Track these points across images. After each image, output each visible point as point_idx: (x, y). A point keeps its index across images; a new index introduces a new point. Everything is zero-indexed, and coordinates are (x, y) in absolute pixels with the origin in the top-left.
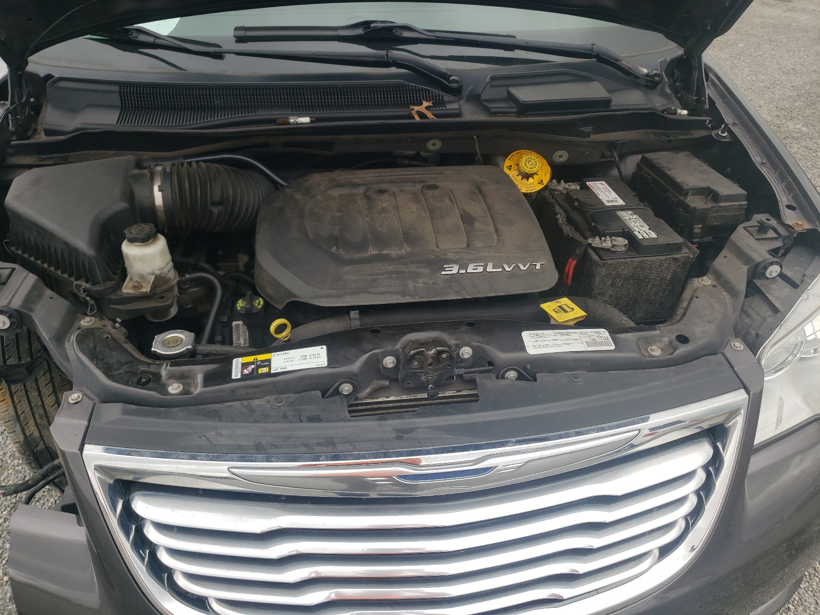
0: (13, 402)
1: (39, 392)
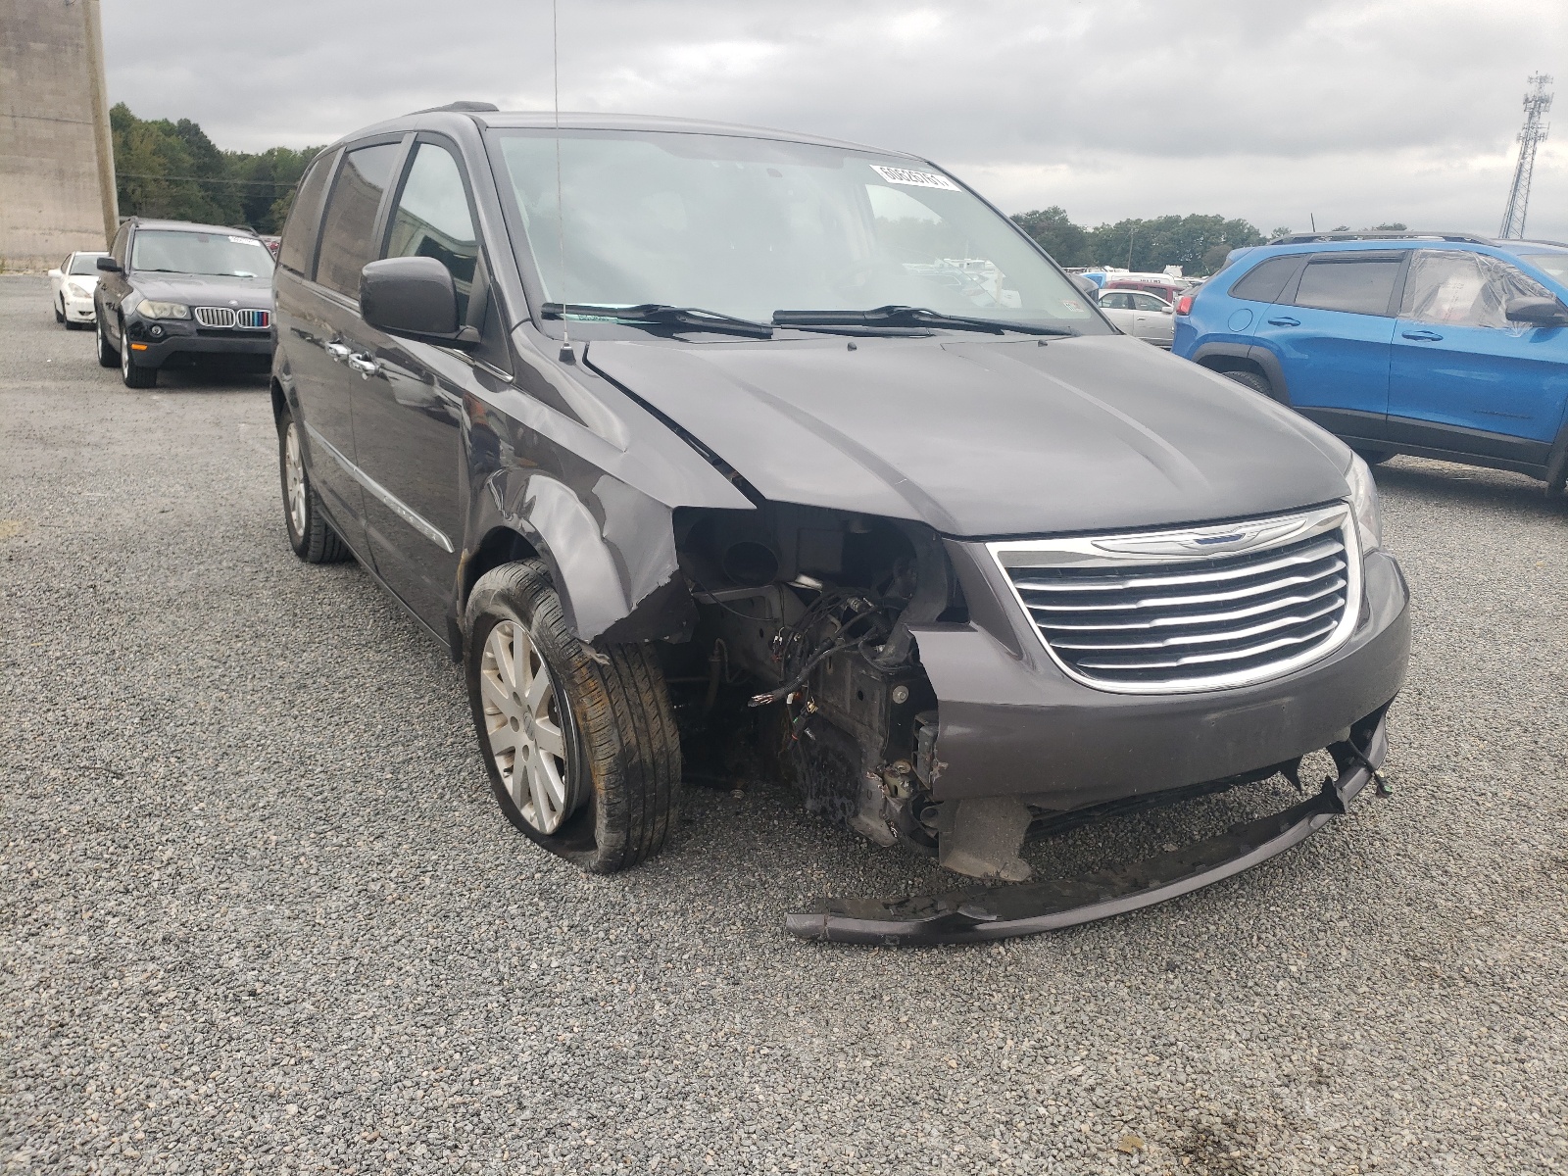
0: (611, 702)
1: (636, 687)
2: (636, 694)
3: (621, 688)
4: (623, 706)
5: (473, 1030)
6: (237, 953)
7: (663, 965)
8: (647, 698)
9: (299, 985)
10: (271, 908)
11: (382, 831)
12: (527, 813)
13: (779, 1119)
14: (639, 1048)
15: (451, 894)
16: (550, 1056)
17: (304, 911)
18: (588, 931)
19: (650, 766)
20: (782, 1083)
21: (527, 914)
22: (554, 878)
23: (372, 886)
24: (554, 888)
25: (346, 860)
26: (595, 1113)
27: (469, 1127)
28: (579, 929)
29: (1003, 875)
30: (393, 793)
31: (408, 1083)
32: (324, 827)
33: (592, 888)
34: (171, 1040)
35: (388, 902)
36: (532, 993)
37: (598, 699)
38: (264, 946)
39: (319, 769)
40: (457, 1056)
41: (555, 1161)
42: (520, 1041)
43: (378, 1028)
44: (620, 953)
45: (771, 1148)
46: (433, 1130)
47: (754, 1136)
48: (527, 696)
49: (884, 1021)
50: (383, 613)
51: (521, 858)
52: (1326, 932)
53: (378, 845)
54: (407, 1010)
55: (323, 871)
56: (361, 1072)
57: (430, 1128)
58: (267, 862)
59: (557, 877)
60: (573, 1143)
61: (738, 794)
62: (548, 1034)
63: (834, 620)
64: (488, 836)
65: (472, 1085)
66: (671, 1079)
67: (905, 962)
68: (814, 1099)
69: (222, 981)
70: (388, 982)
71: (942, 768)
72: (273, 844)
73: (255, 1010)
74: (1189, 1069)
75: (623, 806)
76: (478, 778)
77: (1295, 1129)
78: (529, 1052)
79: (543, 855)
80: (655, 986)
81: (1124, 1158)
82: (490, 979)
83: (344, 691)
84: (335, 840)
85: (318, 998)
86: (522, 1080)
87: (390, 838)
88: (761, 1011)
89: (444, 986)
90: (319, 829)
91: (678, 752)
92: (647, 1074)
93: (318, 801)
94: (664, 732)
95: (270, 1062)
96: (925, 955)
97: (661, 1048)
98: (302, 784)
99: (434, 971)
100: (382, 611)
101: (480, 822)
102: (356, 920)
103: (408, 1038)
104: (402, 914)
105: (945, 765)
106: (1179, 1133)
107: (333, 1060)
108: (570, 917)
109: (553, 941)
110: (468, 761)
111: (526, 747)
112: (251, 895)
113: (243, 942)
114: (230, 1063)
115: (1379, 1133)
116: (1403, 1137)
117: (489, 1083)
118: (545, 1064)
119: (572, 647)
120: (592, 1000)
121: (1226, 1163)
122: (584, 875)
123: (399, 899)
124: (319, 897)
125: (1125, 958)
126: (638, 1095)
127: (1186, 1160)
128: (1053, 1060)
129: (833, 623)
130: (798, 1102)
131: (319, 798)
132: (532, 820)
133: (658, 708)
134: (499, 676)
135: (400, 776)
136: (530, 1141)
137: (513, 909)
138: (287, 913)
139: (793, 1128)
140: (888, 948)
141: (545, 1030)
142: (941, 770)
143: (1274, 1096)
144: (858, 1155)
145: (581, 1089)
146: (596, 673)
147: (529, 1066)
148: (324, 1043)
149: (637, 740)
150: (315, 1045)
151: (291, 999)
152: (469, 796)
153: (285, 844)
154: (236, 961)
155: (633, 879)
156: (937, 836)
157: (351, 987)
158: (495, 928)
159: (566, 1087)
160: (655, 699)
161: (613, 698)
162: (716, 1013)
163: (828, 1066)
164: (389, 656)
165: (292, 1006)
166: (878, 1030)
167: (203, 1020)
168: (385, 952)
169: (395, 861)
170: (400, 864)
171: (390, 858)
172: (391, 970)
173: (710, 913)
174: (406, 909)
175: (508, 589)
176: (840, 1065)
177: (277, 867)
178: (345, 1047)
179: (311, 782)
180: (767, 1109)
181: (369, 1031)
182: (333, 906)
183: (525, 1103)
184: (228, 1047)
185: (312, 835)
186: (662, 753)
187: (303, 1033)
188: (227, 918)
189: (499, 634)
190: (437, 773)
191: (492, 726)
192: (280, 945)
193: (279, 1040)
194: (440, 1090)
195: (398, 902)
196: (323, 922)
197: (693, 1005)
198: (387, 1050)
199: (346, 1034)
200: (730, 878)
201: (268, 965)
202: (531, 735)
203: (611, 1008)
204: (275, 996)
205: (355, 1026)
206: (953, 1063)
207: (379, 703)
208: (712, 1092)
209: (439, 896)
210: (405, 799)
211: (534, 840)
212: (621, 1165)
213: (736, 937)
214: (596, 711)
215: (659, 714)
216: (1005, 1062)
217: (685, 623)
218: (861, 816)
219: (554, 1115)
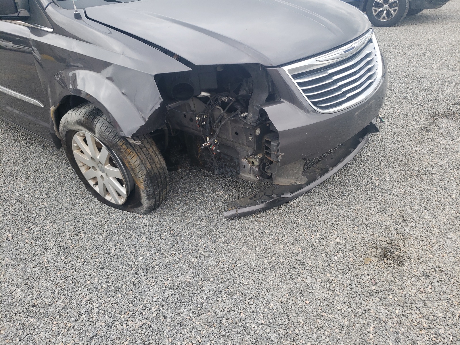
0: (138, 155)
1: (145, 147)
2: (146, 150)
3: (140, 149)
4: (143, 156)
5: (131, 292)
6: (19, 290)
7: (187, 243)
8: (151, 150)
9: (52, 295)
10: (24, 265)
11: (54, 220)
12: (108, 198)
13: (257, 290)
14: (195, 279)
15: (95, 238)
16: (165, 293)
17: (39, 263)
18: (153, 237)
19: (158, 174)
20: (251, 276)
21: (127, 237)
22: (130, 220)
23: (61, 244)
24: (132, 224)
25: (45, 236)
26: (194, 311)
27: (150, 333)
28: (149, 238)
29: (298, 183)
30: (51, 203)
31: (117, 323)
32: (29, 225)
33: (146, 220)
34: (9, 337)
35: (71, 249)
36: (145, 269)
37: (133, 156)
38: (29, 283)
39: (15, 201)
40: (131, 305)
41: (189, 335)
42: (151, 290)
43: (94, 304)
44: (169, 243)
45: (260, 302)
46: (137, 339)
47: (252, 300)
48: (98, 158)
49: (271, 241)
50: (10, 131)
51: (114, 216)
52: (378, 169)
53: (55, 226)
54: (102, 292)
55: (39, 243)
56: (97, 325)
57: (135, 339)
58: (12, 246)
59: (131, 220)
60: (192, 325)
61: (179, 171)
62: (160, 284)
63: (218, 107)
64: (96, 211)
65: (142, 315)
66: (213, 287)
67: (265, 217)
68: (264, 278)
69: (18, 305)
70: (88, 282)
71: (282, 155)
72: (11, 238)
73: (39, 313)
74: (368, 228)
75: (152, 191)
76: (81, 188)
77: (407, 239)
78: (157, 294)
79: (121, 212)
80: (188, 252)
81: (368, 266)
82: (127, 269)
83: (9, 166)
84: (37, 229)
85: (63, 299)
86: (160, 306)
87: (59, 221)
88: (229, 250)
89: (111, 277)
90: (27, 226)
91: (166, 166)
92: (203, 288)
93: (21, 214)
94: (160, 161)
95: (56, 334)
96: (270, 212)
97: (203, 276)
98: (11, 209)
99: (104, 272)
100: (9, 130)
101: (90, 206)
102: (63, 260)
103: (108, 304)
104: (80, 252)
105: (283, 154)
106: (378, 252)
107: (82, 324)
108: (144, 234)
109: (143, 246)
110: (74, 182)
111: (102, 176)
112: (12, 263)
113: (19, 284)
114: (40, 340)
115: (429, 232)
116: (435, 231)
117: (149, 312)
118: (165, 297)
119: (116, 138)
120: (169, 265)
121: (396, 257)
122: (141, 216)
123: (75, 246)
124: (42, 255)
125: (329, 195)
126: (205, 298)
127: (385, 261)
128: (329, 238)
129: (218, 108)
130: (260, 281)
131: (21, 213)
132: (111, 200)
133: (155, 152)
134: (82, 152)
135: (50, 195)
136: (176, 330)
137: (121, 237)
138: (32, 266)
139: (263, 292)
140: (257, 213)
141: (158, 283)
142: (282, 156)
143: (396, 229)
144: (289, 295)
145: (184, 302)
146: (129, 146)
147: (160, 300)
148: (75, 318)
149: (151, 166)
150: (72, 320)
151: (52, 302)
152: (81, 196)
153: (16, 236)
154: (19, 293)
155: (159, 212)
156: (271, 175)
157: (74, 290)
158: (118, 247)
159: (178, 303)
160: (153, 150)
161: (138, 154)
162: (214, 256)
163: (262, 264)
164: (21, 147)
165: (53, 305)
166: (270, 244)
167: (18, 324)
168: (81, 270)
169: (65, 231)
170: (68, 231)
171: (63, 230)
172: (87, 277)
173: (193, 217)
174: (80, 249)
175: (80, 120)
176: (265, 262)
177: (17, 247)
178: (84, 316)
179: (14, 207)
180: (251, 288)
181: (91, 306)
182: (50, 257)
183: (166, 315)
184: (35, 333)
185: (26, 229)
186: (161, 169)
187: (64, 316)
188: (6, 276)
189: (78, 137)
190: (64, 190)
191: (83, 170)
192: (36, 280)
193: (55, 323)
194: (132, 322)
195: (75, 248)
196: (49, 265)
197: (205, 255)
198: (103, 312)
199: (83, 311)
200: (192, 202)
201: (34, 291)
202: (103, 171)
203: (177, 266)
204: (44, 303)
205: (84, 306)
206: (300, 249)
207: (26, 168)
208: (229, 287)
209: (90, 240)
210: (57, 204)
211: (115, 208)
212: (213, 328)
213: (206, 224)
214: (133, 160)
215: (156, 155)
216: (315, 244)
217: (165, 121)
218: (241, 174)
219: (179, 317)
